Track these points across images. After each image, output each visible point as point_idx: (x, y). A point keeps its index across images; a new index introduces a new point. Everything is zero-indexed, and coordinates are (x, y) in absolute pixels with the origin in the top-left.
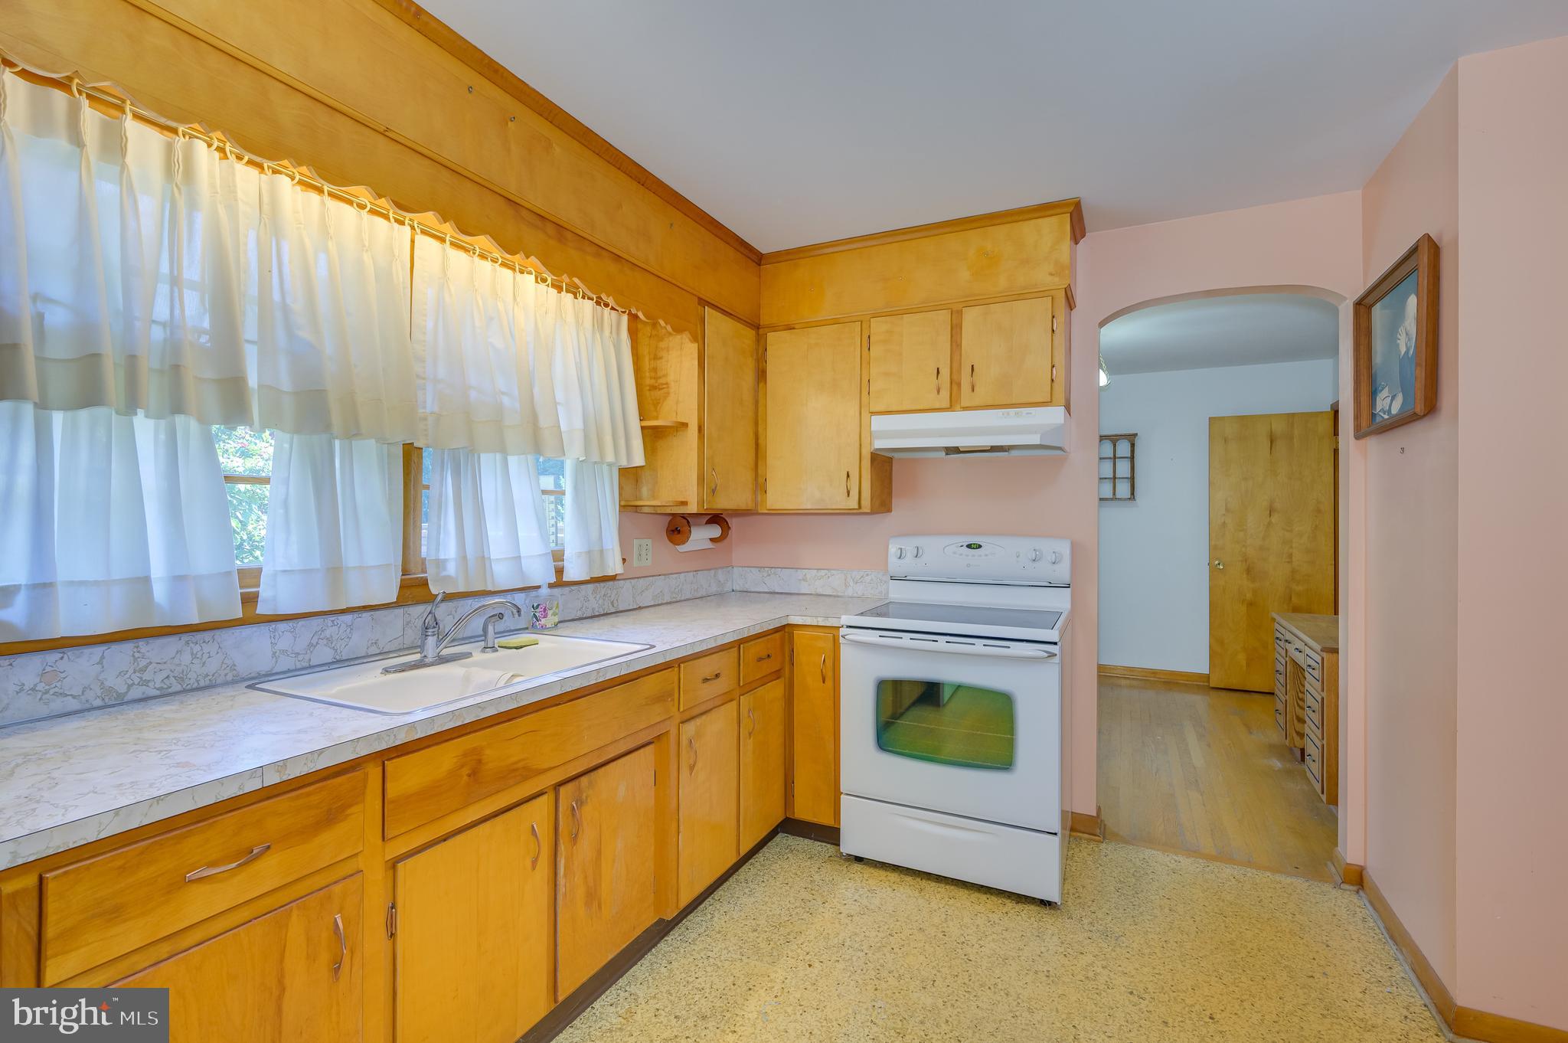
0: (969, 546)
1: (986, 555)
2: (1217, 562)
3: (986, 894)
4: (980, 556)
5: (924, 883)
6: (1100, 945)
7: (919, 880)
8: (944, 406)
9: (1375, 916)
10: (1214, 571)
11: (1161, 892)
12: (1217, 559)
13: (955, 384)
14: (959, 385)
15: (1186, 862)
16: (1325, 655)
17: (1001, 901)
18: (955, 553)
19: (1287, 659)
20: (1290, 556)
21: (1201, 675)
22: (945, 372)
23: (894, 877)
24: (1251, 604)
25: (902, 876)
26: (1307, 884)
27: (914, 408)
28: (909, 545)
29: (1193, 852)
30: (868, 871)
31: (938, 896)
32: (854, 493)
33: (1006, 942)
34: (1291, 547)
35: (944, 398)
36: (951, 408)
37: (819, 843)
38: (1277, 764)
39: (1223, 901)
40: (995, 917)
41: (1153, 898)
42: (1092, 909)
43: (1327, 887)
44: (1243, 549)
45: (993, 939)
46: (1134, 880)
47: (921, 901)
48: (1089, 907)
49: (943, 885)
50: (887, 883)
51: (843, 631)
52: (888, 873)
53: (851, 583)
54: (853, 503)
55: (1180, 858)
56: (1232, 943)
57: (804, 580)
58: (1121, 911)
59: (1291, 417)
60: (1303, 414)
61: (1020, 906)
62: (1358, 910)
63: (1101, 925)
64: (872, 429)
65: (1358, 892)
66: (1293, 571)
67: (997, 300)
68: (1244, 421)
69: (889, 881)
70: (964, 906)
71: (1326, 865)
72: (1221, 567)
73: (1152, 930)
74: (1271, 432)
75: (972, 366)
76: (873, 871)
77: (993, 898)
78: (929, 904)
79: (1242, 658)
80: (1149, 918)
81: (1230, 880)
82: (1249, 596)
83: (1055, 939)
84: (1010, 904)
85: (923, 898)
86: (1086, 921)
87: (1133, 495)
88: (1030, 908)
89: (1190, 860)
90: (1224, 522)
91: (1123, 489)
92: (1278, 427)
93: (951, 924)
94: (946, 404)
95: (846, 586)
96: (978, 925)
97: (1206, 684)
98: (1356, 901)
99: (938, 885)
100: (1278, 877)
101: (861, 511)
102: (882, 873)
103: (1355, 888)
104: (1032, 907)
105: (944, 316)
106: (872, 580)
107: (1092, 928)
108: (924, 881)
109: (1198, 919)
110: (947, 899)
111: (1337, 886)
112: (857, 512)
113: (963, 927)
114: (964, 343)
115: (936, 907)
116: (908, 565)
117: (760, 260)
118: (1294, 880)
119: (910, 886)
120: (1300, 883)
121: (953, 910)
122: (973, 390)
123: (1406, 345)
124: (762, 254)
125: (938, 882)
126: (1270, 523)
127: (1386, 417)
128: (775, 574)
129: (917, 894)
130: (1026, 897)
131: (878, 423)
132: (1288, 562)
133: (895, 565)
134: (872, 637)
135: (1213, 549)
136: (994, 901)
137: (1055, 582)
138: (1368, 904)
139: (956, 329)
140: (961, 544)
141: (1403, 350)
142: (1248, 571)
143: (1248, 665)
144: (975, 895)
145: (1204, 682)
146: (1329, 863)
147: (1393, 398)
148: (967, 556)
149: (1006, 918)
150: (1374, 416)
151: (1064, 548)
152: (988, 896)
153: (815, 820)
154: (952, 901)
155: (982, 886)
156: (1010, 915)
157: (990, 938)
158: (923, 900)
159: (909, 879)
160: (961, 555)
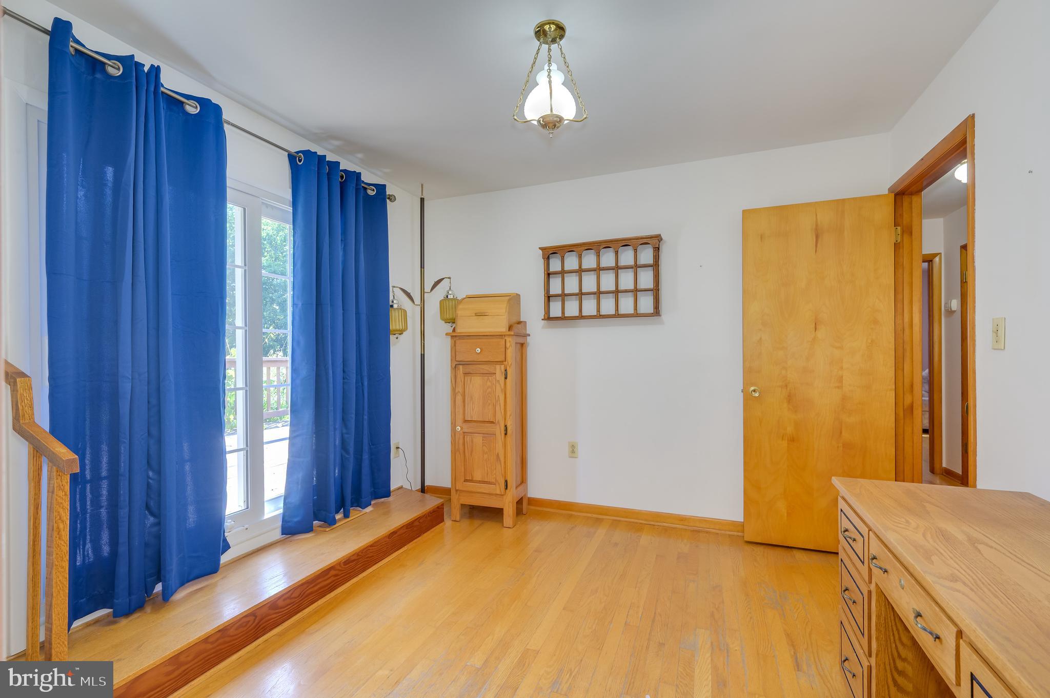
2: (752, 388)
10: (749, 401)
12: (752, 385)
20: (840, 379)
21: (734, 523)
24: (792, 440)
34: (842, 368)
44: (783, 372)
59: (839, 205)
60: (854, 199)
66: (844, 399)
68: (783, 212)
72: (757, 395)
74: (817, 225)
79: (782, 506)
82: (790, 430)
87: (657, 311)
90: (761, 339)
91: (646, 303)
92: (825, 218)
97: (740, 534)
126: (815, 339)
132: (838, 387)
135: (749, 372)
142: (790, 398)
145: (738, 532)
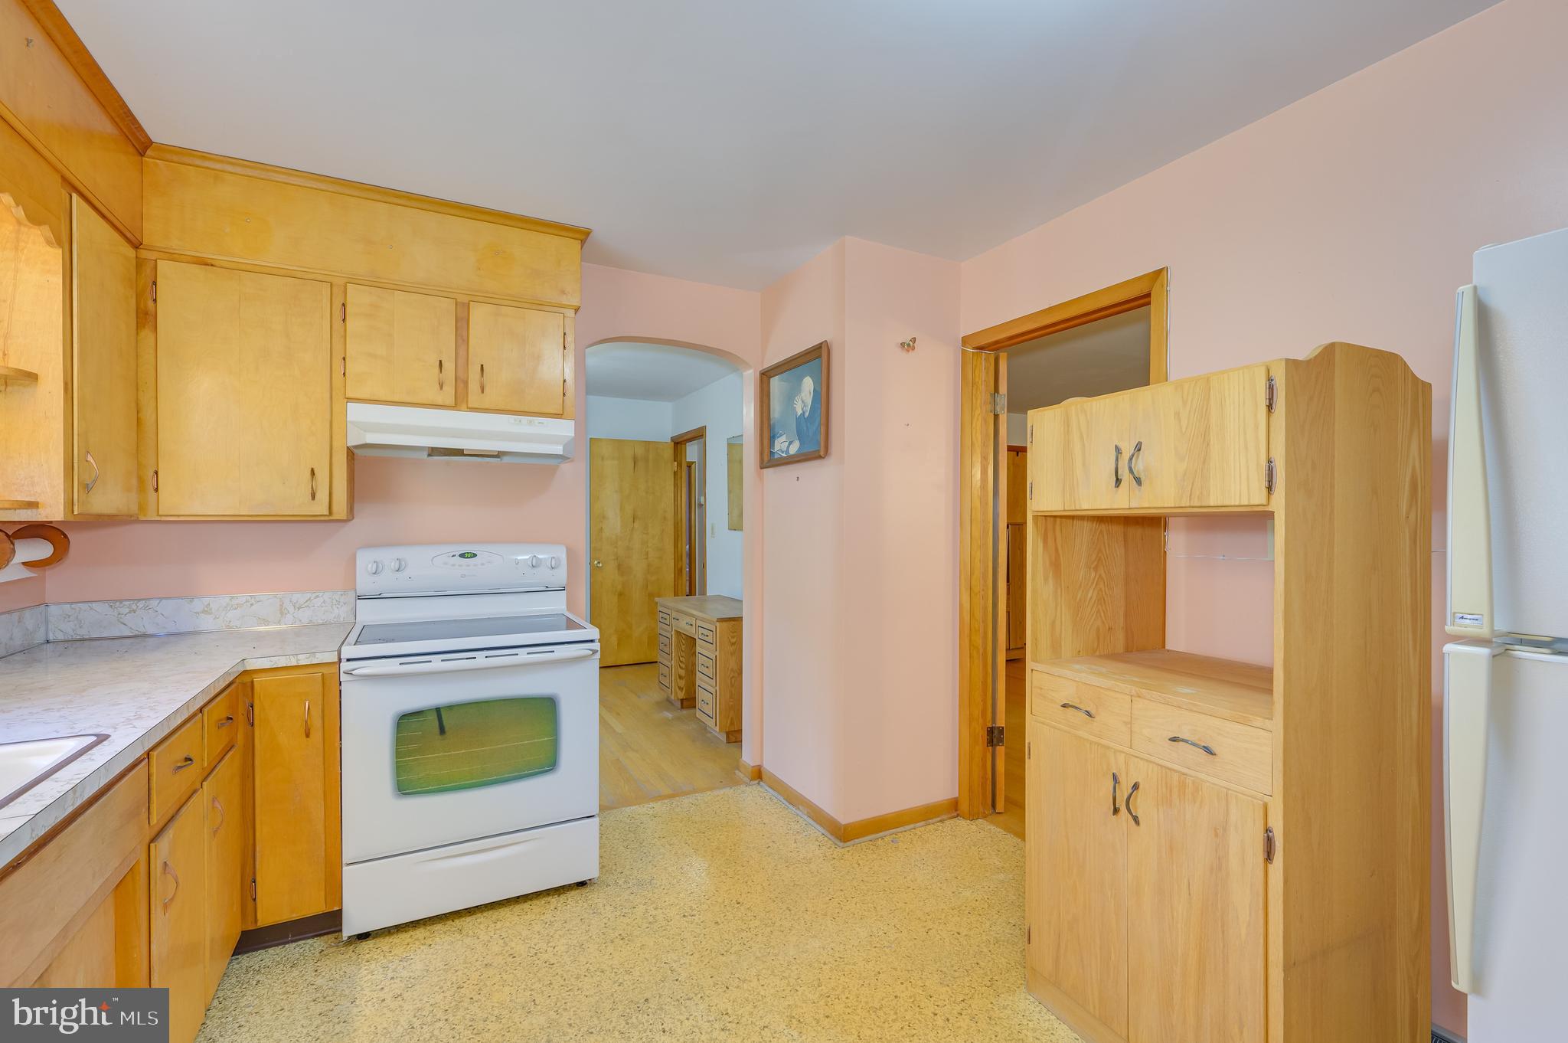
0: (462, 556)
1: (483, 564)
2: (598, 561)
3: (526, 902)
4: (475, 565)
5: (458, 923)
6: (643, 894)
7: (450, 922)
8: (447, 403)
9: (776, 794)
10: (593, 569)
11: (656, 835)
12: (598, 559)
13: (461, 384)
14: (466, 383)
15: (657, 806)
16: (718, 624)
17: (544, 902)
18: (446, 564)
19: (673, 633)
20: (647, 553)
22: (449, 366)
23: (420, 933)
24: (621, 594)
25: (428, 928)
26: (732, 790)
27: (409, 400)
28: (388, 557)
29: (660, 798)
30: (384, 943)
31: (482, 926)
32: (322, 495)
33: (573, 932)
34: (647, 547)
35: (448, 395)
36: (455, 407)
37: (294, 945)
38: (669, 715)
39: (696, 823)
40: (548, 917)
41: (653, 842)
42: (618, 870)
43: (743, 787)
44: (615, 550)
45: (560, 936)
46: (633, 835)
47: (467, 941)
48: (616, 870)
49: (479, 915)
50: (417, 942)
51: (345, 666)
52: (411, 933)
53: (291, 609)
54: (320, 508)
55: (652, 805)
56: (718, 848)
57: (204, 612)
58: (640, 862)
61: (563, 897)
62: (765, 794)
63: (633, 879)
64: (348, 419)
65: (759, 784)
66: (649, 565)
67: (506, 302)
68: (616, 443)
69: (417, 939)
70: (513, 923)
71: (735, 774)
72: (601, 565)
73: (668, 865)
74: (635, 455)
75: (482, 365)
76: (391, 940)
77: (535, 902)
78: (478, 938)
79: (614, 639)
80: (660, 857)
81: (691, 807)
82: (619, 588)
83: (608, 908)
84: (553, 900)
85: (468, 936)
86: (621, 882)
88: (572, 895)
89: (659, 803)
92: (640, 451)
93: (513, 944)
94: (450, 401)
95: (282, 613)
96: (538, 932)
98: (761, 789)
99: (474, 917)
100: (716, 793)
101: (331, 518)
102: (404, 937)
103: (756, 782)
104: (573, 893)
105: (448, 305)
106: (324, 602)
107: (629, 885)
108: (457, 921)
109: (689, 842)
110: (493, 925)
111: (747, 785)
112: (328, 519)
113: (526, 941)
114: (472, 341)
115: (487, 938)
116: (386, 581)
117: (146, 148)
118: (724, 790)
119: (445, 933)
120: (728, 791)
121: (506, 931)
122: (483, 392)
123: (802, 409)
124: (152, 143)
125: (473, 914)
126: (633, 528)
127: (784, 455)
128: (146, 608)
129: (459, 937)
130: (563, 887)
131: (356, 412)
132: (646, 559)
133: (365, 582)
134: (392, 666)
135: (594, 550)
136: (537, 905)
137: (552, 587)
138: (767, 788)
139: (462, 323)
140: (454, 553)
141: (800, 412)
142: (619, 567)
143: (618, 644)
144: (517, 908)
146: (737, 772)
147: (790, 443)
148: (460, 566)
149: (558, 913)
150: (772, 453)
151: (561, 553)
152: (530, 903)
153: (294, 915)
154: (499, 924)
155: (518, 897)
156: (559, 908)
157: (557, 936)
158: (469, 938)
159: (438, 927)
160: (453, 565)
